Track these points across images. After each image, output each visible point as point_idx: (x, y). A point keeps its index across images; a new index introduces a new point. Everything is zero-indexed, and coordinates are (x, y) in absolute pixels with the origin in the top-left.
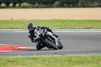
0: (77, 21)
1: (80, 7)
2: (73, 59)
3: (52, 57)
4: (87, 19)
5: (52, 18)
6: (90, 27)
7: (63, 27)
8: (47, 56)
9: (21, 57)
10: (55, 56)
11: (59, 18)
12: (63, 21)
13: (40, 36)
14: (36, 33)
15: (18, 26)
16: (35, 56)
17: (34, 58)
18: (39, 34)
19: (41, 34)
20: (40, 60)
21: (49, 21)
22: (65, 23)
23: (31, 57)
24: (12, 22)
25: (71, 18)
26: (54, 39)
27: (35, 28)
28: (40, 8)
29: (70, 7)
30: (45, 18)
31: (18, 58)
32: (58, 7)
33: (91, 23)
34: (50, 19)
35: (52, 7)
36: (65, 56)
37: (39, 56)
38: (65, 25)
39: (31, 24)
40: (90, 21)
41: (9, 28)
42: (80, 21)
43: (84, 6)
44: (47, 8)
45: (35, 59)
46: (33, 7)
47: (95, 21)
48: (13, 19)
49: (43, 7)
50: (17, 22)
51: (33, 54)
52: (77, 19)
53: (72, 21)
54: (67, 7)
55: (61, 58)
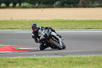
0: (77, 21)
1: (80, 7)
2: (74, 60)
3: (52, 58)
4: (87, 19)
5: (52, 19)
6: (90, 27)
7: (64, 27)
8: (48, 57)
9: (21, 57)
10: (55, 57)
11: (59, 18)
12: (64, 21)
13: (44, 36)
14: (40, 33)
15: (18, 26)
16: (35, 57)
17: (34, 59)
18: (43, 34)
19: (46, 34)
20: (40, 61)
21: (50, 21)
22: (66, 24)
23: (31, 57)
24: (12, 22)
25: (72, 19)
26: (58, 39)
27: (39, 28)
28: (41, 8)
29: (70, 7)
30: (46, 19)
31: (17, 59)
32: (59, 7)
33: (92, 23)
34: (50, 19)
35: (53, 7)
36: (65, 57)
37: (39, 57)
38: (66, 26)
39: (35, 24)
40: (91, 21)
41: (9, 29)
42: (81, 21)
43: (84, 6)
44: (48, 8)
45: (36, 60)
46: (33, 8)
47: (95, 21)
48: (13, 19)
49: (43, 8)
50: (17, 22)
51: (33, 55)
52: (78, 19)
53: (73, 21)
54: (68, 7)
55: (62, 59)
